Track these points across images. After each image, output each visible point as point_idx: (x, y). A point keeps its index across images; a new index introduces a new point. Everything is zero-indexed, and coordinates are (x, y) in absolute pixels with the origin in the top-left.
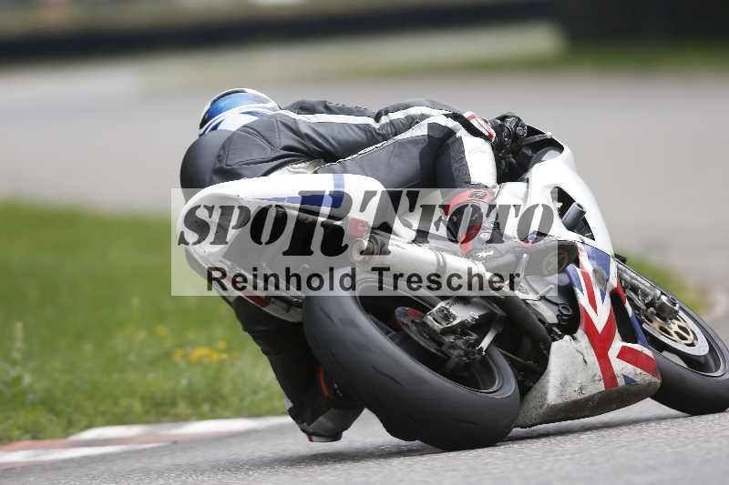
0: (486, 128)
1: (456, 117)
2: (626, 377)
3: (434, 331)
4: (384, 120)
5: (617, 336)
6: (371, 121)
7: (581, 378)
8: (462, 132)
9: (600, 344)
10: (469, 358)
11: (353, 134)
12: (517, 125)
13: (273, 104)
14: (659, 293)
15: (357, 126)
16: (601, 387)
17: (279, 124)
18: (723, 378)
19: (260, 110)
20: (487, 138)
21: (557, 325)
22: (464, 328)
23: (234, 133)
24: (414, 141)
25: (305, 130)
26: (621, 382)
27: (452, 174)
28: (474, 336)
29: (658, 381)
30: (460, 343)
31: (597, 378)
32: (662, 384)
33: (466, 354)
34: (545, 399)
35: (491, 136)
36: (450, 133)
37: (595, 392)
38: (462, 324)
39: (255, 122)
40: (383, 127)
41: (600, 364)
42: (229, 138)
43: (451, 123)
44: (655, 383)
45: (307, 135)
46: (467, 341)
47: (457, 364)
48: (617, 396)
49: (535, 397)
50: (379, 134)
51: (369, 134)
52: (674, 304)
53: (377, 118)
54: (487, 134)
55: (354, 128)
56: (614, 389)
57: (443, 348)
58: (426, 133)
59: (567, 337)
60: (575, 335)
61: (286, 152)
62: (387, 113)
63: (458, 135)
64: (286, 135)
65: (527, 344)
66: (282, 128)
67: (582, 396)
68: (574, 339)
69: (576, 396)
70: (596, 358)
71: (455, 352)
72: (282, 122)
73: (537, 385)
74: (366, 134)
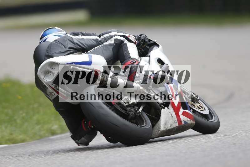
0: (134, 40)
1: (124, 36)
2: (184, 121)
3: (124, 106)
4: (102, 37)
5: (181, 108)
6: (98, 38)
7: (171, 122)
8: (126, 41)
9: (176, 110)
10: (136, 115)
11: (92, 42)
12: (145, 38)
13: (64, 32)
14: (192, 93)
15: (93, 39)
16: (177, 125)
17: (67, 40)
18: (214, 122)
19: (60, 34)
20: (135, 43)
21: (163, 104)
22: (133, 105)
23: (52, 43)
24: (110, 45)
25: (76, 41)
26: (183, 123)
27: (124, 55)
28: (137, 108)
29: (194, 123)
30: (132, 110)
31: (176, 122)
32: (195, 124)
33: (135, 113)
34: (160, 129)
35: (136, 42)
36: (122, 42)
37: (175, 126)
38: (133, 104)
39: (59, 39)
40: (102, 39)
41: (177, 117)
42: (50, 44)
43: (122, 38)
44: (193, 123)
45: (77, 43)
46: (135, 109)
47: (132, 117)
48: (182, 128)
49: (157, 128)
50: (101, 42)
51: (97, 42)
52: (198, 97)
53: (100, 37)
54: (134, 42)
55: (92, 40)
56: (181, 125)
57: (127, 112)
58: (114, 42)
59: (166, 108)
60: (168, 107)
61: (70, 49)
62: (103, 35)
63: (125, 42)
64: (70, 43)
65: (153, 110)
66: (68, 41)
67: (171, 128)
68: (168, 108)
69: (169, 128)
70: (175, 115)
71: (131, 113)
72: (68, 39)
73: (157, 124)
74: (96, 42)
